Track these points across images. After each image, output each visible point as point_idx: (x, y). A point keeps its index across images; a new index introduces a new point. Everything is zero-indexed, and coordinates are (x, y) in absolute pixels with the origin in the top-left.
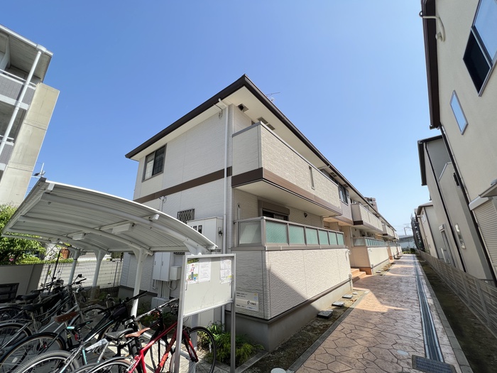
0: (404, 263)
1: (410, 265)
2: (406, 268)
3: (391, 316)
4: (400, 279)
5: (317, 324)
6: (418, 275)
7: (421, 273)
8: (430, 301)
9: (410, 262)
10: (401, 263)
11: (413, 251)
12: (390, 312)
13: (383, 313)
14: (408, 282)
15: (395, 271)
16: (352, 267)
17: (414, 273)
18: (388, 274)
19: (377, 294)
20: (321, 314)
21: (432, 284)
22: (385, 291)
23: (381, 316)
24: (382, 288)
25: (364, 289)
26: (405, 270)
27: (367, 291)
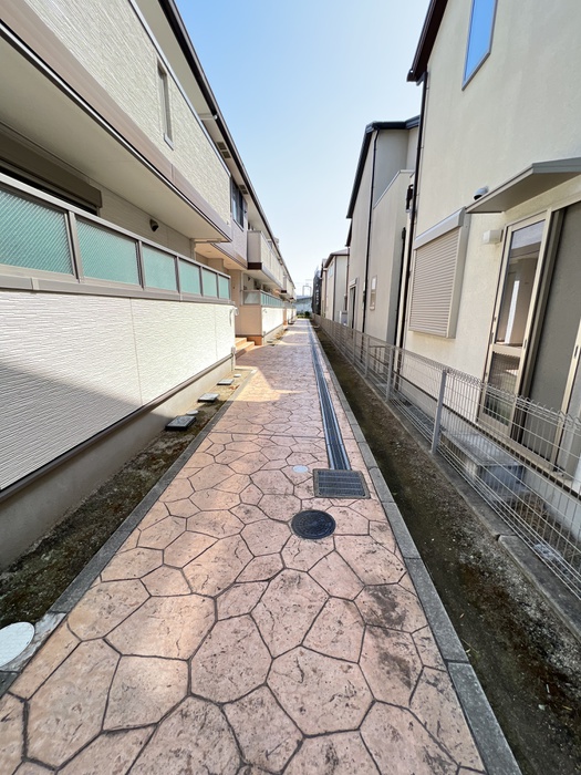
0: (298, 329)
1: (304, 331)
2: (301, 335)
3: (285, 406)
4: (294, 349)
5: (162, 445)
6: (312, 343)
7: (315, 341)
8: (327, 376)
9: (304, 329)
10: (294, 329)
11: (307, 315)
12: (284, 399)
13: (274, 403)
14: (302, 353)
15: (289, 339)
16: (236, 336)
17: (308, 341)
18: (281, 343)
19: (268, 374)
20: (174, 424)
21: (327, 353)
22: (278, 367)
23: (272, 408)
24: (274, 364)
25: (251, 368)
26: (298, 338)
27: (254, 370)
